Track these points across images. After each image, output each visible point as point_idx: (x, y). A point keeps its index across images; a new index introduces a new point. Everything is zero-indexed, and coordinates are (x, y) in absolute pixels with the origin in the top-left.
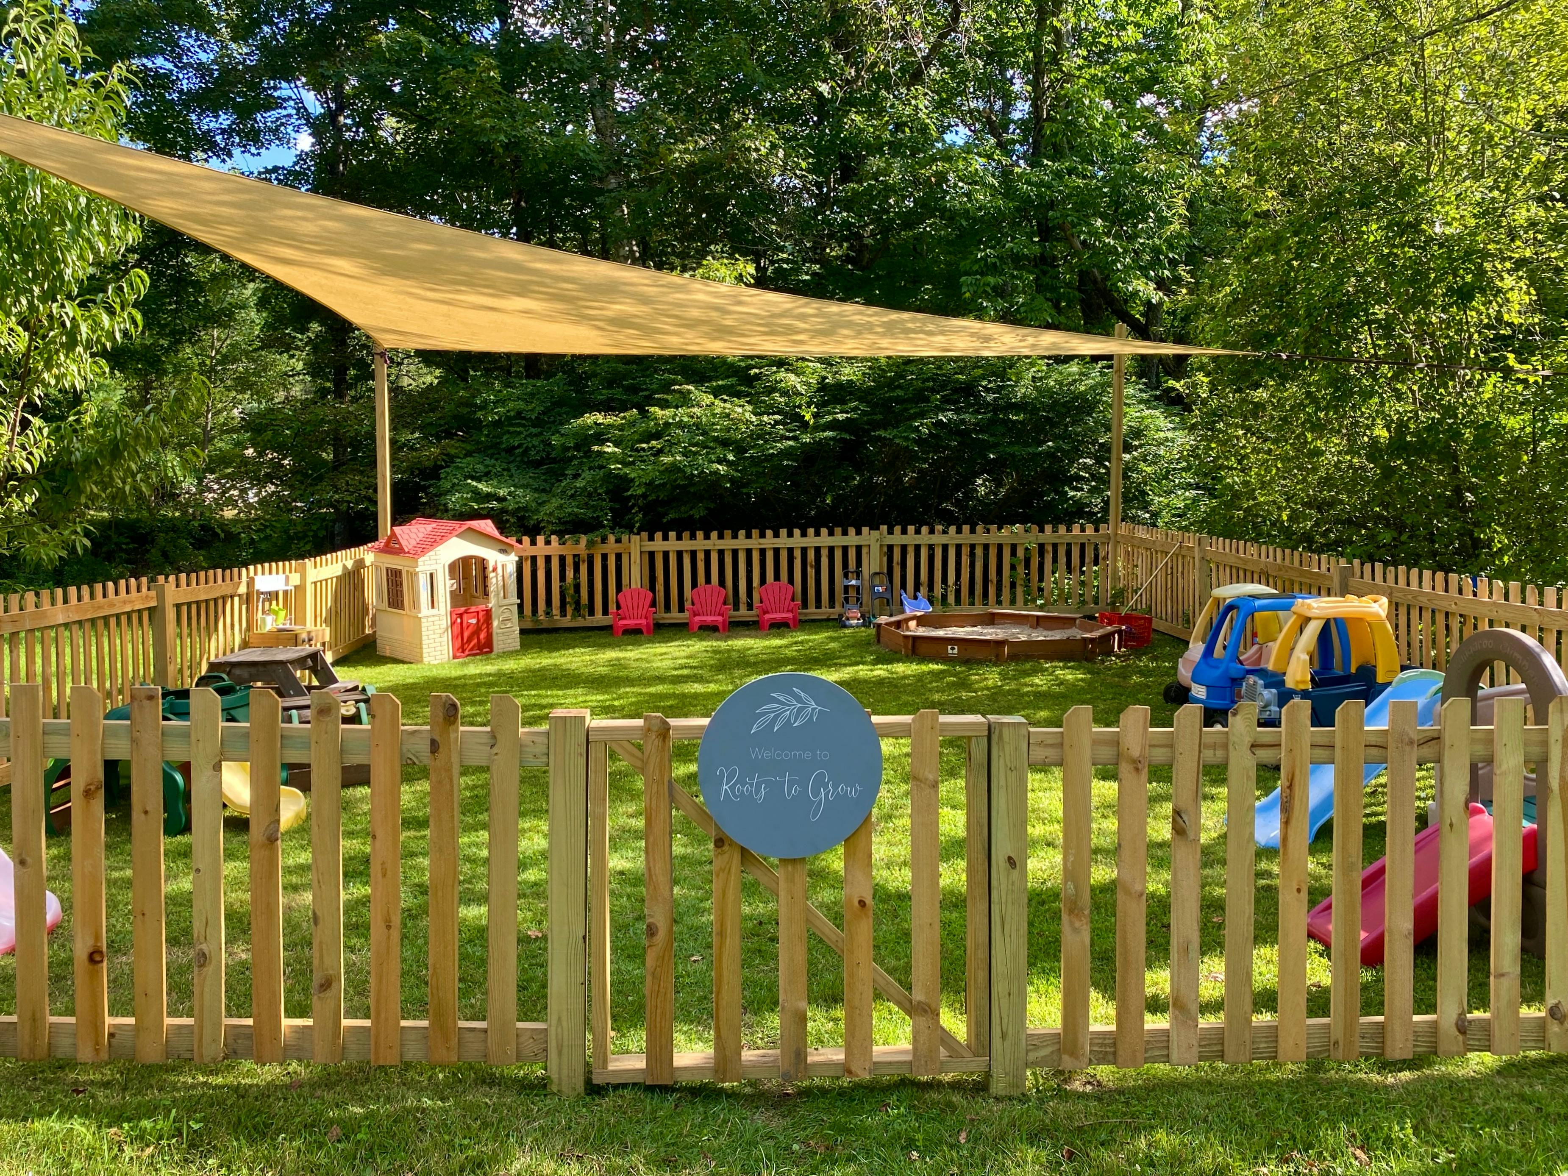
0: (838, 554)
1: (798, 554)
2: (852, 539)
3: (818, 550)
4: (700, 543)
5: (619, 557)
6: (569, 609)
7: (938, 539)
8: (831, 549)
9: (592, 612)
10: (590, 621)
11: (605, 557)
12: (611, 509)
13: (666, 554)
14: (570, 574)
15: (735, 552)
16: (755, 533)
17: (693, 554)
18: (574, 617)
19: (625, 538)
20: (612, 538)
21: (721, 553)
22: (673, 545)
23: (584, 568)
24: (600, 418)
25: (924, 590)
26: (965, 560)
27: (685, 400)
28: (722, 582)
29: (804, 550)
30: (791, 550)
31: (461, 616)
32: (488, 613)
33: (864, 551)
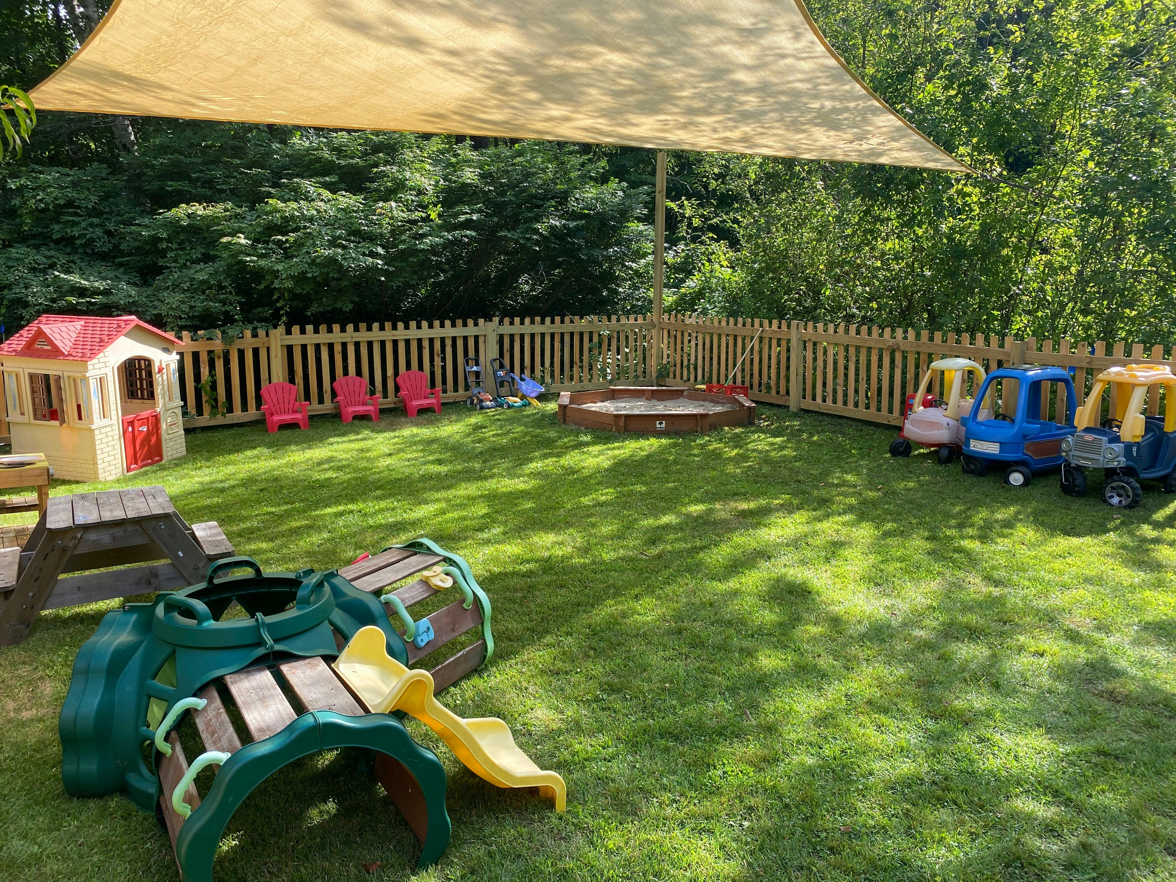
0: (460, 344)
1: (426, 344)
2: (471, 330)
3: (443, 340)
4: (337, 336)
5: (256, 352)
6: (206, 408)
7: (538, 328)
8: (454, 339)
9: (230, 410)
10: (230, 418)
11: (241, 353)
12: (239, 302)
13: (304, 347)
14: (205, 371)
15: (370, 344)
16: (388, 325)
17: (331, 346)
18: (213, 414)
19: (261, 333)
20: (248, 333)
21: (357, 345)
22: (310, 338)
23: (219, 365)
24: (199, 209)
25: (527, 372)
26: (557, 345)
27: (298, 195)
28: (359, 373)
29: (431, 341)
30: (420, 341)
31: (131, 423)
32: (156, 419)
33: (481, 340)
